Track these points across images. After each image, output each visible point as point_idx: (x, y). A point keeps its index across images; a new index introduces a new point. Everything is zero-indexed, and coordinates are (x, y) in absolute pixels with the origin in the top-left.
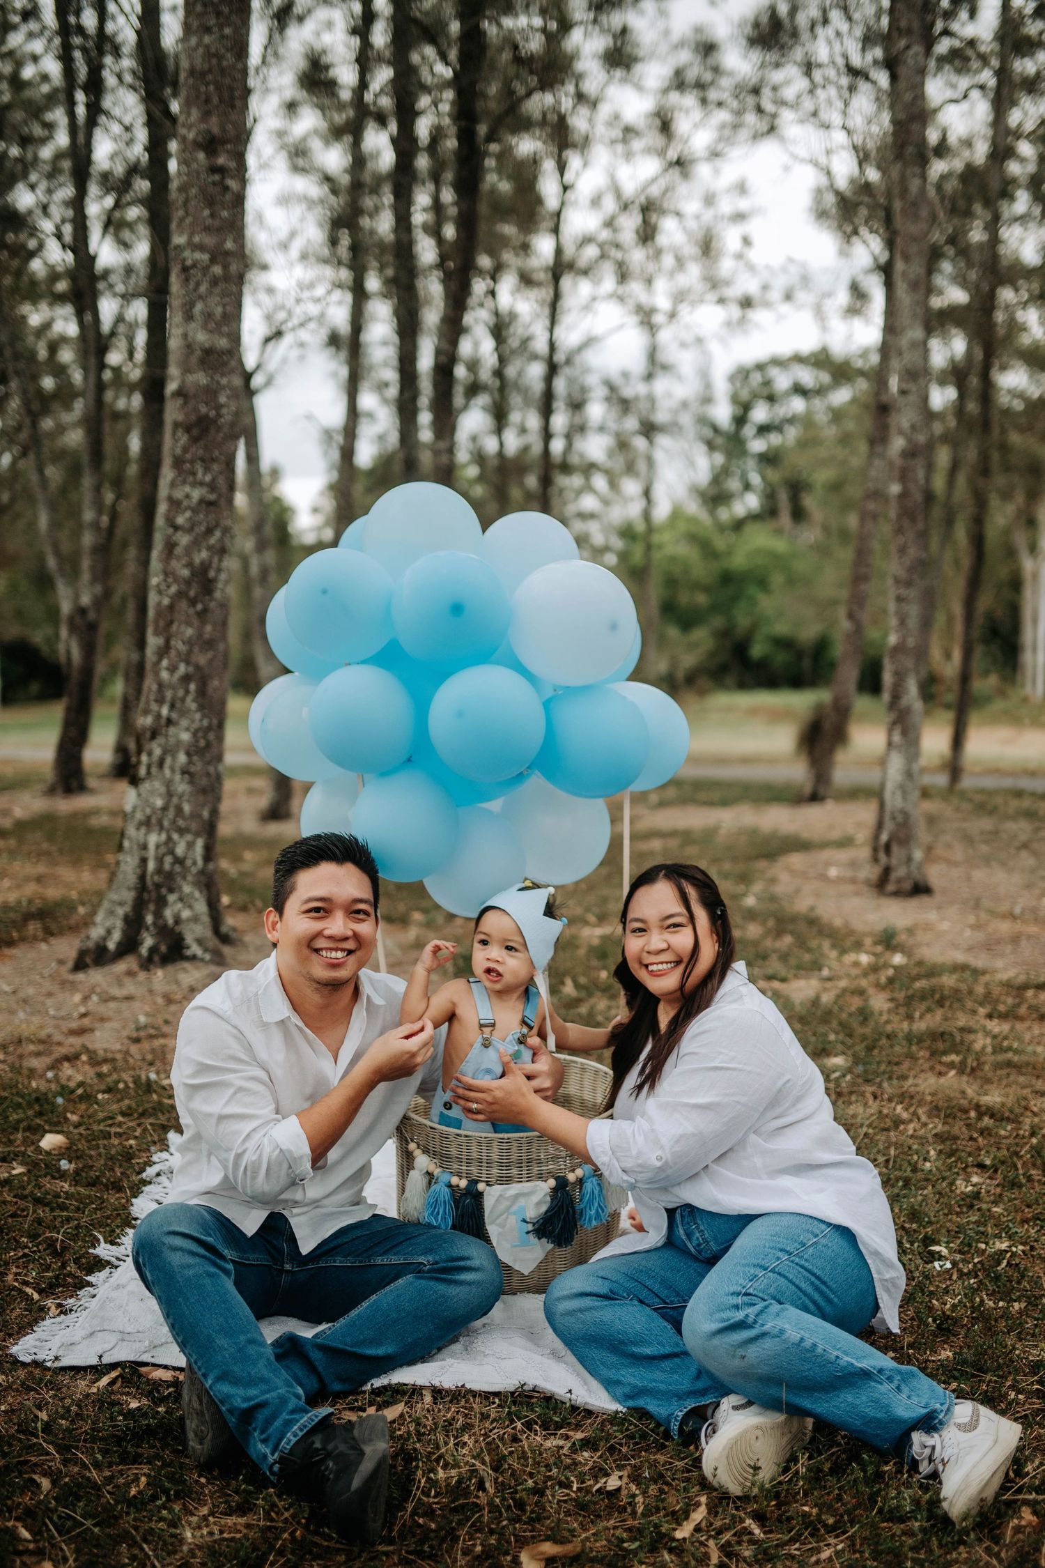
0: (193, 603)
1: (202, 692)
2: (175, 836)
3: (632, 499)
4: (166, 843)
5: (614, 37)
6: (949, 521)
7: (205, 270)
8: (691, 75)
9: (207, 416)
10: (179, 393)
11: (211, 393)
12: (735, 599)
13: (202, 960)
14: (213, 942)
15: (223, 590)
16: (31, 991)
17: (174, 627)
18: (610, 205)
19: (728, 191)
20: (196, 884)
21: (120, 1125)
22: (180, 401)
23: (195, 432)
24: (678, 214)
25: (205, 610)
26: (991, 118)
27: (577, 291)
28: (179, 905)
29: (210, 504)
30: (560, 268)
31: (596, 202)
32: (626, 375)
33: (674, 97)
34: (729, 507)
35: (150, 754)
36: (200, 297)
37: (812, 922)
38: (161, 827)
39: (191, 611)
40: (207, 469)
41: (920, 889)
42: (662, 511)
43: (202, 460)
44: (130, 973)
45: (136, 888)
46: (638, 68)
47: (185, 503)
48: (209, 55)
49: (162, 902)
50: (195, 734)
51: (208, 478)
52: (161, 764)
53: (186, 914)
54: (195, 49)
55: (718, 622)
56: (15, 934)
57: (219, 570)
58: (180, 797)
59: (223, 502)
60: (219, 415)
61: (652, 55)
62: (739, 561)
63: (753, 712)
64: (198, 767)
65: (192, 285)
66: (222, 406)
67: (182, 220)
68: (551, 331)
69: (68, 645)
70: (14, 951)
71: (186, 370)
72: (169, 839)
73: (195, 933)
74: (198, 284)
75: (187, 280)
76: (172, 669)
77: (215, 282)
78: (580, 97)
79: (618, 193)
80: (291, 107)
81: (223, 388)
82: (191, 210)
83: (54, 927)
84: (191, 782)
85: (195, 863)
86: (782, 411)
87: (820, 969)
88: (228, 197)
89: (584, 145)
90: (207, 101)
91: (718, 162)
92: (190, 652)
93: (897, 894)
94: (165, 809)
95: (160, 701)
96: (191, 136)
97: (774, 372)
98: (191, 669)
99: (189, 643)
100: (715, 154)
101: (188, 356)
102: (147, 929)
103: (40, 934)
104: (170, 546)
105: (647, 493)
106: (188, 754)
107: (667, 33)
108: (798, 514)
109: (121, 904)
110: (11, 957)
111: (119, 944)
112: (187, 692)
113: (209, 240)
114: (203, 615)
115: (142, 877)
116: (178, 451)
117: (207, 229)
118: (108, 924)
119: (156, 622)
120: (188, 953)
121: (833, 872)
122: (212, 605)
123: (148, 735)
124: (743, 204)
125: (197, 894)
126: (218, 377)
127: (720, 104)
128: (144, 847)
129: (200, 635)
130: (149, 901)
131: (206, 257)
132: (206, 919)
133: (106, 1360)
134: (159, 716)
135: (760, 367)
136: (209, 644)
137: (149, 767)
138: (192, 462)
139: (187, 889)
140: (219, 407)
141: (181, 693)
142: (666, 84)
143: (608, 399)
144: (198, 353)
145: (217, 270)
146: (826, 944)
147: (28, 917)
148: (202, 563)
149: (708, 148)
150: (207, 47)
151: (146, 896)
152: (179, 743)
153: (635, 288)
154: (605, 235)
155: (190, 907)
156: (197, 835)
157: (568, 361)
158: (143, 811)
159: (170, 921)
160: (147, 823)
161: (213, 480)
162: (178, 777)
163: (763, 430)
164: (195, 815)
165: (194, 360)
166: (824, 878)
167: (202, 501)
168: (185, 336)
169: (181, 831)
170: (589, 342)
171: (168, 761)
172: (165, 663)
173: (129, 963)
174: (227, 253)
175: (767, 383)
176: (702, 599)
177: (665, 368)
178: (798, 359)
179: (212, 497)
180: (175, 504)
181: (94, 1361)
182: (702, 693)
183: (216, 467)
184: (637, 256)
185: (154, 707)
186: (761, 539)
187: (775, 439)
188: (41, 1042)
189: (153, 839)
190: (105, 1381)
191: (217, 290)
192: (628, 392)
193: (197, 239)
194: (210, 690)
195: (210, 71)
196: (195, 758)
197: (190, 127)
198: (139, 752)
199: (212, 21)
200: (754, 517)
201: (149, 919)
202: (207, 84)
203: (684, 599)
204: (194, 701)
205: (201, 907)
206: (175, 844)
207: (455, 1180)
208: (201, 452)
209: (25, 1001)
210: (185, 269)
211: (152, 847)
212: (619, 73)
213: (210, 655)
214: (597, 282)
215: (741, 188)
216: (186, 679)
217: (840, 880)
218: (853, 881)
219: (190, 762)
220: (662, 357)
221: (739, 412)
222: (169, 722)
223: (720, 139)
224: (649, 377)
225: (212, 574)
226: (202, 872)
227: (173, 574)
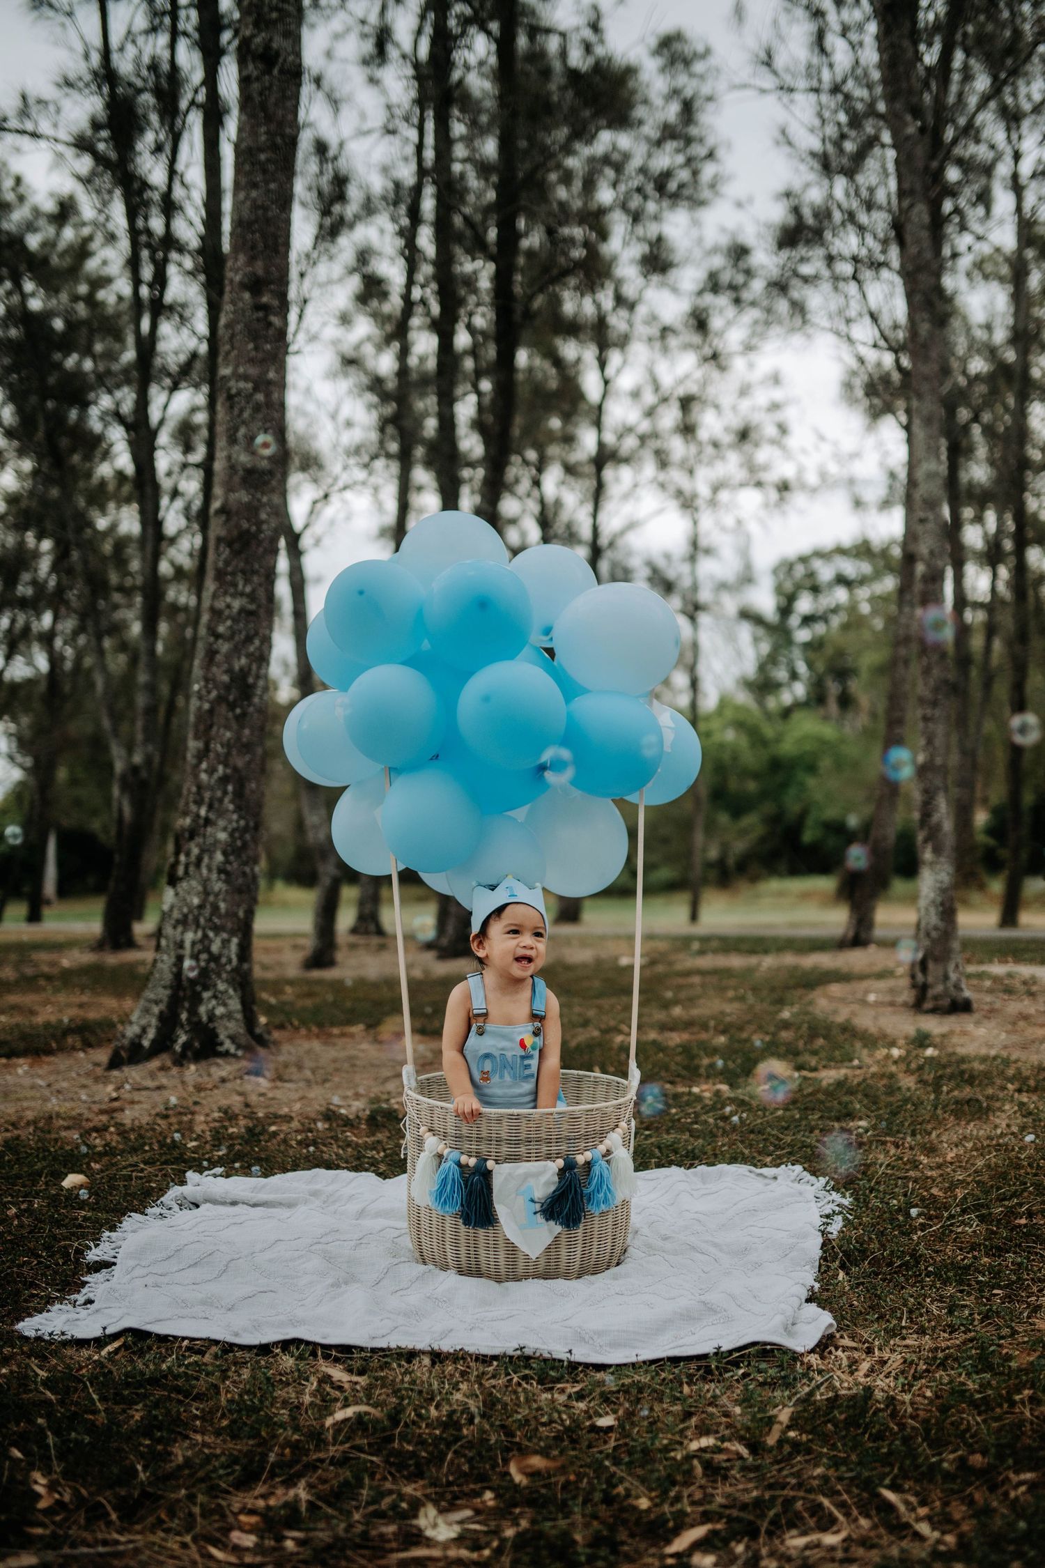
0: (232, 707)
1: (239, 795)
2: (211, 934)
3: (681, 692)
4: (201, 941)
5: (651, 244)
6: (988, 684)
7: (249, 397)
8: (725, 278)
9: (248, 531)
10: (223, 510)
11: (252, 510)
12: (784, 785)
13: (235, 1056)
14: (245, 1039)
15: (261, 697)
16: (65, 1084)
17: (215, 729)
18: (649, 398)
19: (762, 383)
20: (230, 982)
21: (142, 1170)
22: (223, 518)
23: (237, 546)
24: (717, 407)
25: (244, 714)
26: (1012, 310)
27: (619, 478)
28: (214, 1002)
29: (251, 613)
30: (604, 457)
31: (636, 394)
32: (668, 556)
33: (709, 299)
34: (777, 696)
35: (188, 854)
36: (244, 422)
37: (848, 1029)
38: (198, 926)
39: (230, 715)
40: (247, 581)
41: (961, 1007)
42: (709, 702)
43: (243, 572)
44: (163, 1068)
45: (171, 987)
46: (673, 274)
47: (227, 612)
48: (255, 207)
49: (197, 1000)
50: (231, 835)
51: (248, 589)
52: (199, 860)
53: (220, 1011)
54: (243, 202)
55: (768, 808)
56: (54, 1045)
57: (258, 677)
58: (217, 895)
59: (262, 612)
60: (260, 531)
61: (687, 260)
62: (787, 747)
63: (805, 896)
64: (234, 866)
65: (236, 411)
66: (263, 522)
67: (228, 353)
68: (595, 515)
69: (120, 804)
70: (52, 1059)
71: (230, 489)
72: (205, 936)
73: (228, 1030)
74: (242, 411)
75: (232, 407)
76: (211, 771)
77: (257, 408)
78: (620, 300)
79: (657, 387)
80: (345, 320)
81: (264, 505)
82: (237, 344)
83: (92, 1039)
84: (227, 882)
85: (230, 961)
86: (826, 601)
87: (851, 1060)
88: (271, 332)
89: (623, 342)
90: (253, 247)
91: (753, 356)
92: (228, 754)
93: (934, 1011)
94: (201, 907)
95: (199, 803)
96: (238, 278)
97: (817, 564)
98: (229, 771)
99: (228, 745)
100: (749, 348)
101: (231, 477)
102: (182, 1026)
103: (78, 1045)
104: (211, 654)
105: (694, 684)
106: (225, 853)
107: (700, 241)
108: (846, 701)
109: (157, 1002)
110: (49, 1064)
111: (153, 1042)
112: (225, 793)
113: (253, 371)
114: (241, 719)
115: (178, 975)
116: (221, 564)
117: (252, 361)
118: (143, 1022)
119: (196, 726)
120: (221, 1049)
121: (872, 998)
122: (251, 709)
123: (187, 835)
124: (777, 395)
125: (231, 992)
126: (259, 495)
127: (753, 304)
128: (181, 945)
129: (238, 738)
130: (184, 999)
131: (250, 386)
132: (239, 1016)
133: (108, 1332)
134: (198, 816)
135: (804, 560)
136: (247, 748)
137: (187, 866)
138: (233, 574)
139: (221, 986)
140: (259, 523)
141: (219, 794)
142: (701, 286)
143: (650, 580)
144: (241, 472)
145: (260, 397)
146: (858, 1045)
147: (68, 1031)
148: (241, 670)
149: (742, 343)
150: (254, 201)
151: (181, 994)
152: (217, 842)
153: (677, 477)
154: (645, 426)
155: (225, 1005)
156: (232, 933)
157: (611, 544)
158: (180, 909)
159: (205, 1019)
160: (183, 922)
161: (254, 591)
162: (214, 876)
163: (808, 620)
164: (231, 914)
165: (237, 479)
166: (864, 1002)
167: (242, 610)
168: (229, 458)
169: (217, 929)
170: (632, 526)
171: (206, 860)
172: (204, 765)
173: (166, 1059)
174: (269, 383)
175: (811, 575)
176: (752, 786)
177: (708, 551)
178: (841, 551)
179: (252, 607)
180: (216, 614)
181: (97, 1333)
182: (754, 879)
183: (255, 579)
184: (677, 447)
185: (193, 808)
186: (808, 726)
187: (820, 628)
188: (74, 1118)
189: (189, 937)
190: (110, 1348)
191: (260, 416)
192: (671, 574)
193: (241, 370)
194: (247, 791)
195: (256, 221)
196: (232, 858)
197: (237, 271)
198: (177, 853)
199: (259, 178)
200: (797, 705)
201: (184, 1016)
202: (253, 233)
203: (733, 784)
204: (232, 802)
205: (235, 1004)
206: (211, 941)
207: (464, 1159)
208: (242, 565)
209: (59, 1092)
210: (230, 397)
211: (188, 945)
212: (655, 278)
213: (247, 758)
214: (638, 471)
215: (776, 379)
216: (224, 780)
217: (877, 1004)
218: (892, 1004)
219: (227, 862)
220: (703, 542)
221: (784, 602)
222: (208, 822)
223: (753, 334)
224: (692, 559)
225: (251, 680)
226: (236, 970)
227: (214, 680)
